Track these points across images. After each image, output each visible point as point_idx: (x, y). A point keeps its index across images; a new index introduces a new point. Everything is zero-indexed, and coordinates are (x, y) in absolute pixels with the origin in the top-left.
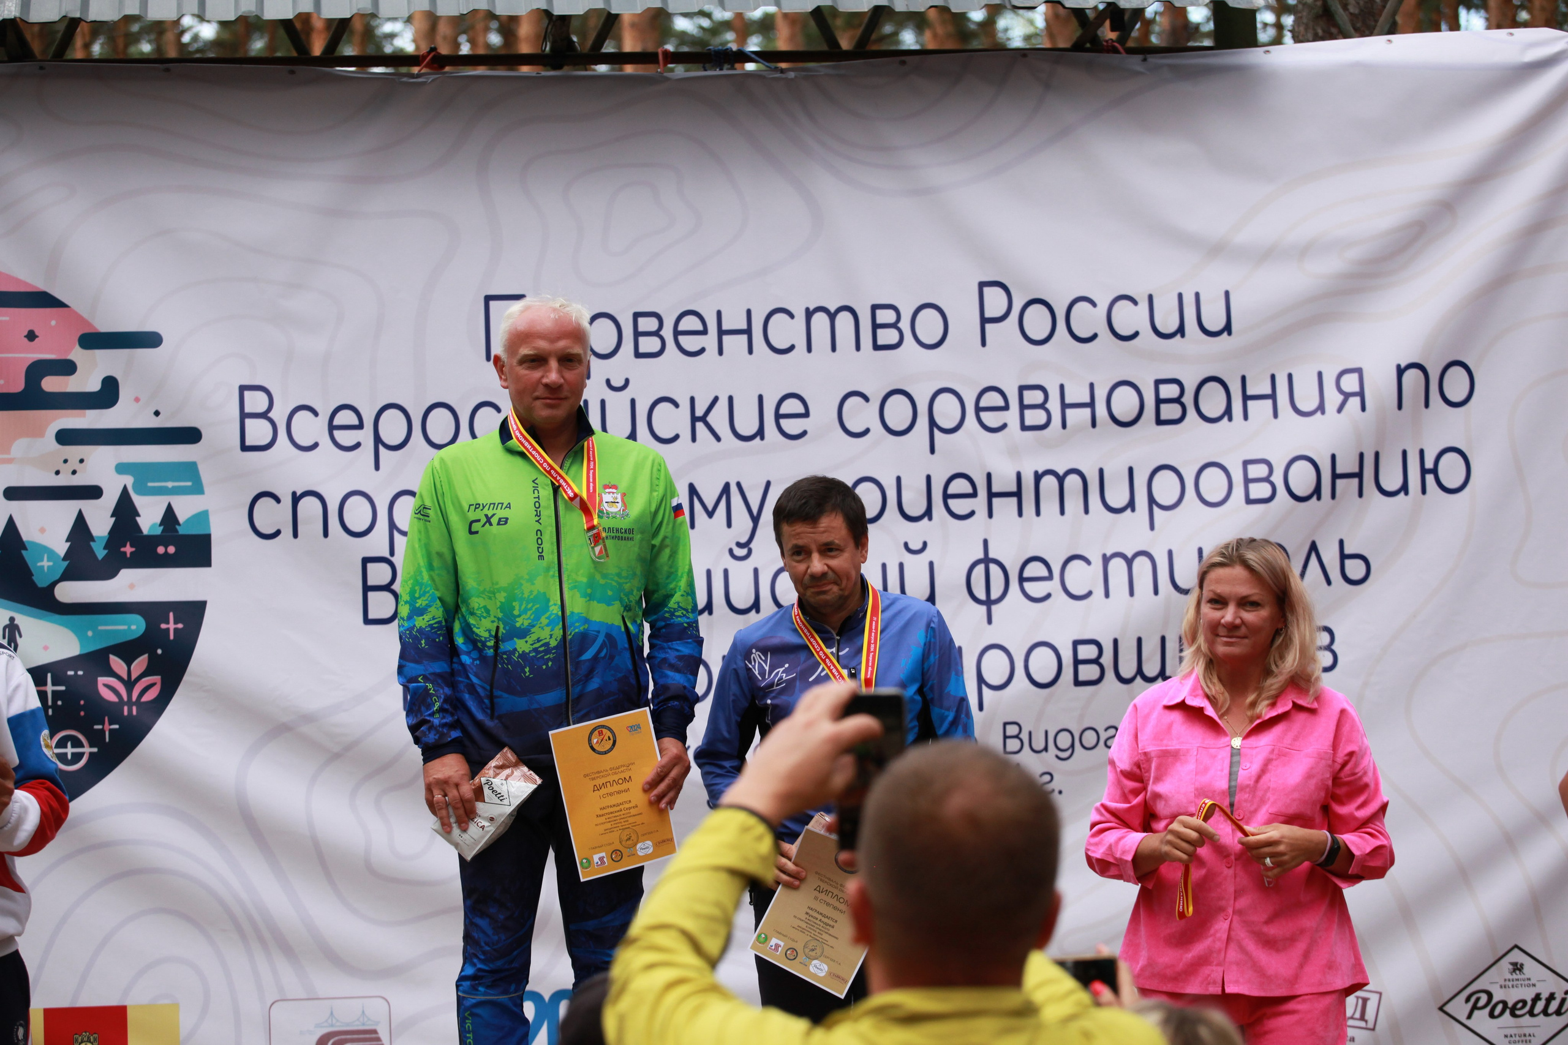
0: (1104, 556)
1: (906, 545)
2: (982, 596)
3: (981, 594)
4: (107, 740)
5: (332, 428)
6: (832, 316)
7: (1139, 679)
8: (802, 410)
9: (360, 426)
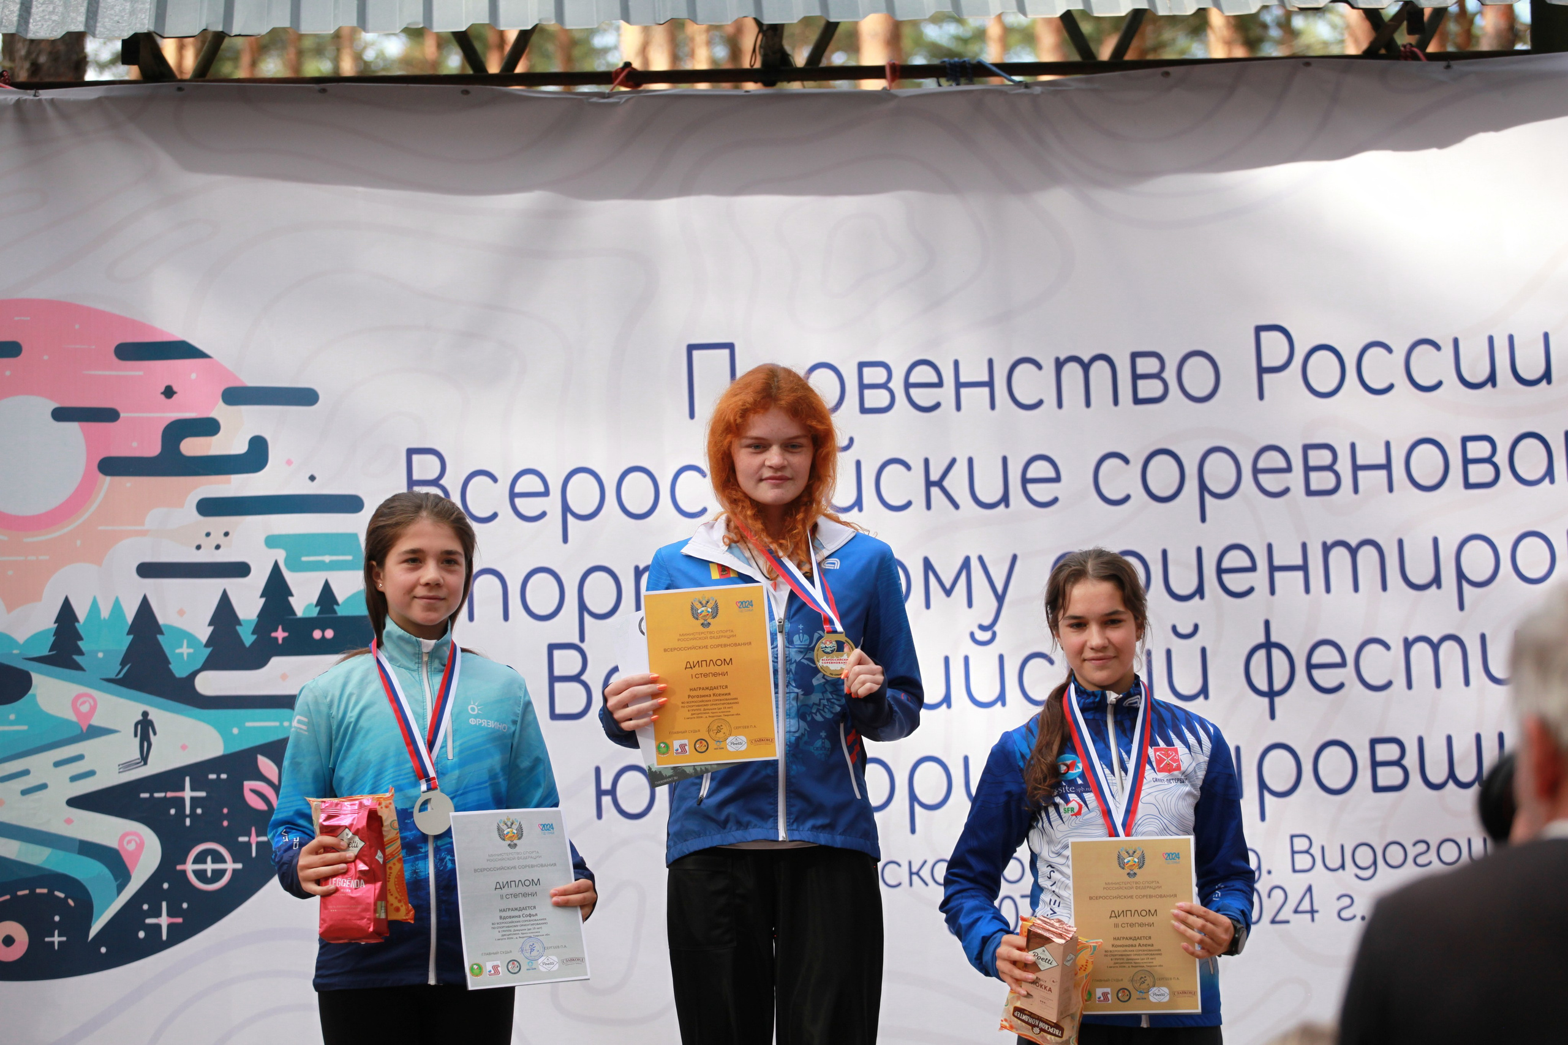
0: (1406, 640)
1: (1174, 628)
2: (1263, 686)
3: (1262, 685)
4: (254, 854)
5: (513, 495)
6: (1086, 367)
7: (1451, 784)
8: (1052, 474)
9: (546, 493)
